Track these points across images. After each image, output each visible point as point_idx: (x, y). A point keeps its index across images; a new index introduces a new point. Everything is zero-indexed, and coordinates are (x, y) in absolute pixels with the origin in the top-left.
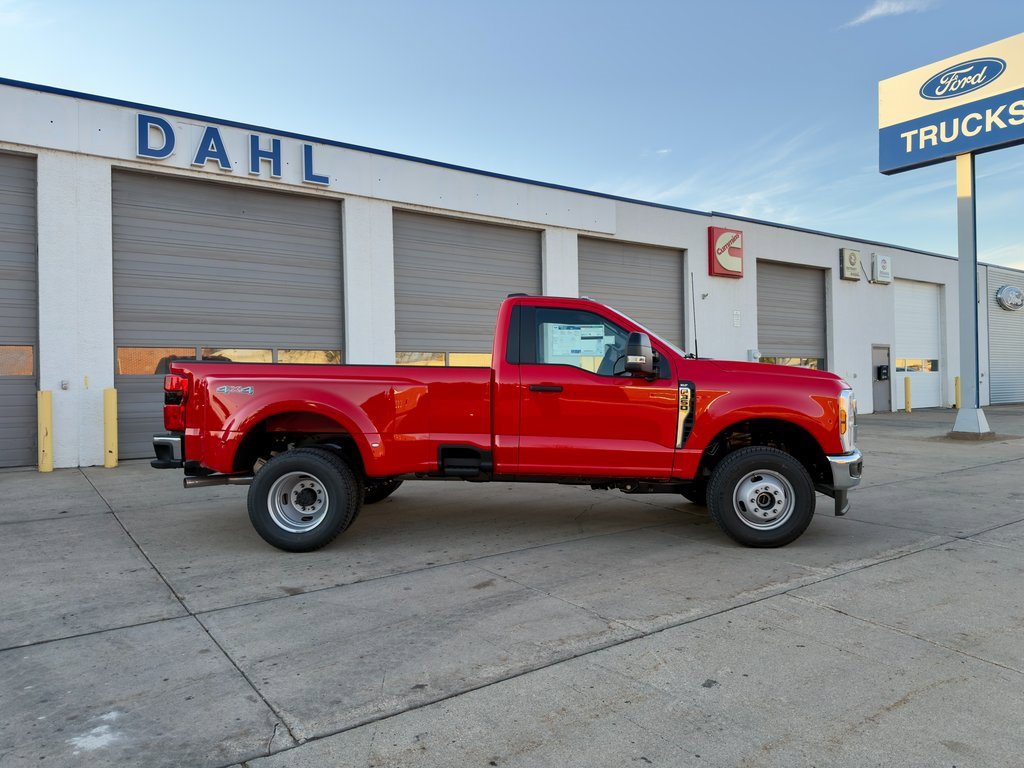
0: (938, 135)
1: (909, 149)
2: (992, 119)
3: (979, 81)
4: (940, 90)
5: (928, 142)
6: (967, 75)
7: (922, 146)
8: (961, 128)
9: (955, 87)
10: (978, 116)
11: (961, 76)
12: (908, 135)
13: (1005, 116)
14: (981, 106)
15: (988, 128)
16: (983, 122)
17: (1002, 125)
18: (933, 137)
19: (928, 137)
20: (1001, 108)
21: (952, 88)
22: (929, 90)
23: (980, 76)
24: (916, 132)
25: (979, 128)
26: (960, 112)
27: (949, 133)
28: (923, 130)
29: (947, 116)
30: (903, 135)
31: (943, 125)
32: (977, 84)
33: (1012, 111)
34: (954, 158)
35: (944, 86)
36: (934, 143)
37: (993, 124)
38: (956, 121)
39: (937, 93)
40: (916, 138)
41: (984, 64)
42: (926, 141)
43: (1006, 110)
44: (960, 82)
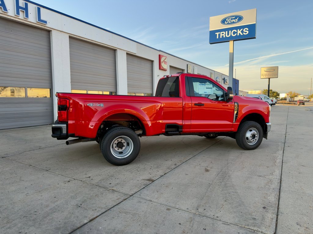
0: (225, 34)
1: (217, 38)
2: (239, 32)
3: (236, 21)
4: (226, 22)
5: (223, 36)
6: (233, 19)
7: (221, 37)
8: (231, 33)
9: (230, 22)
10: (236, 31)
11: (232, 19)
12: (217, 34)
13: (242, 32)
14: (237, 28)
15: (238, 35)
16: (237, 33)
17: (241, 34)
18: (224, 35)
19: (223, 35)
20: (242, 29)
21: (229, 22)
22: (223, 21)
23: (237, 20)
24: (219, 33)
25: (236, 34)
26: (232, 29)
27: (228, 35)
28: (221, 33)
29: (228, 30)
30: (216, 33)
31: (227, 32)
32: (236, 22)
33: (244, 31)
34: (229, 41)
35: (227, 21)
36: (224, 37)
37: (239, 33)
38: (230, 31)
39: (225, 23)
40: (219, 35)
41: (238, 17)
42: (222, 36)
43: (243, 30)
44: (231, 21)
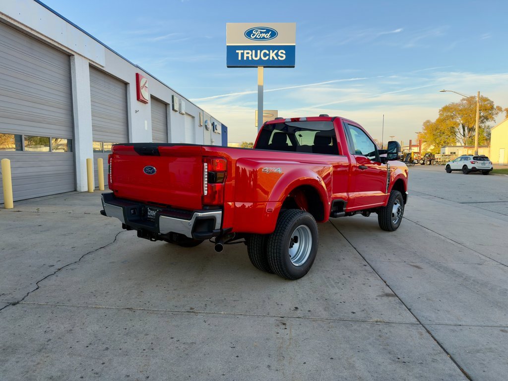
0: (252, 55)
1: (240, 59)
2: (272, 54)
3: (268, 37)
4: (253, 36)
5: (248, 57)
6: (263, 33)
7: (245, 59)
8: (261, 55)
9: (259, 36)
10: (267, 52)
11: (261, 33)
12: (240, 52)
13: (277, 55)
14: (269, 48)
15: (271, 59)
16: (269, 55)
17: (276, 58)
18: (249, 55)
19: (248, 55)
20: (276, 51)
21: (257, 37)
22: (249, 34)
23: (269, 35)
24: (242, 51)
25: (267, 57)
26: (262, 48)
27: (256, 56)
28: (246, 51)
29: (256, 48)
30: (237, 51)
31: (254, 51)
32: (267, 38)
33: (280, 54)
34: (257, 67)
35: (254, 35)
36: (250, 59)
37: (273, 57)
38: (259, 51)
39: (252, 36)
40: (242, 54)
41: (270, 30)
42: (247, 57)
43: (278, 52)
44: (261, 35)
